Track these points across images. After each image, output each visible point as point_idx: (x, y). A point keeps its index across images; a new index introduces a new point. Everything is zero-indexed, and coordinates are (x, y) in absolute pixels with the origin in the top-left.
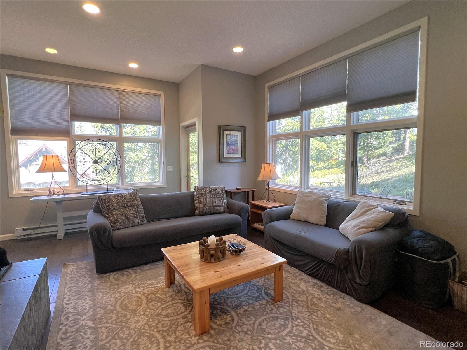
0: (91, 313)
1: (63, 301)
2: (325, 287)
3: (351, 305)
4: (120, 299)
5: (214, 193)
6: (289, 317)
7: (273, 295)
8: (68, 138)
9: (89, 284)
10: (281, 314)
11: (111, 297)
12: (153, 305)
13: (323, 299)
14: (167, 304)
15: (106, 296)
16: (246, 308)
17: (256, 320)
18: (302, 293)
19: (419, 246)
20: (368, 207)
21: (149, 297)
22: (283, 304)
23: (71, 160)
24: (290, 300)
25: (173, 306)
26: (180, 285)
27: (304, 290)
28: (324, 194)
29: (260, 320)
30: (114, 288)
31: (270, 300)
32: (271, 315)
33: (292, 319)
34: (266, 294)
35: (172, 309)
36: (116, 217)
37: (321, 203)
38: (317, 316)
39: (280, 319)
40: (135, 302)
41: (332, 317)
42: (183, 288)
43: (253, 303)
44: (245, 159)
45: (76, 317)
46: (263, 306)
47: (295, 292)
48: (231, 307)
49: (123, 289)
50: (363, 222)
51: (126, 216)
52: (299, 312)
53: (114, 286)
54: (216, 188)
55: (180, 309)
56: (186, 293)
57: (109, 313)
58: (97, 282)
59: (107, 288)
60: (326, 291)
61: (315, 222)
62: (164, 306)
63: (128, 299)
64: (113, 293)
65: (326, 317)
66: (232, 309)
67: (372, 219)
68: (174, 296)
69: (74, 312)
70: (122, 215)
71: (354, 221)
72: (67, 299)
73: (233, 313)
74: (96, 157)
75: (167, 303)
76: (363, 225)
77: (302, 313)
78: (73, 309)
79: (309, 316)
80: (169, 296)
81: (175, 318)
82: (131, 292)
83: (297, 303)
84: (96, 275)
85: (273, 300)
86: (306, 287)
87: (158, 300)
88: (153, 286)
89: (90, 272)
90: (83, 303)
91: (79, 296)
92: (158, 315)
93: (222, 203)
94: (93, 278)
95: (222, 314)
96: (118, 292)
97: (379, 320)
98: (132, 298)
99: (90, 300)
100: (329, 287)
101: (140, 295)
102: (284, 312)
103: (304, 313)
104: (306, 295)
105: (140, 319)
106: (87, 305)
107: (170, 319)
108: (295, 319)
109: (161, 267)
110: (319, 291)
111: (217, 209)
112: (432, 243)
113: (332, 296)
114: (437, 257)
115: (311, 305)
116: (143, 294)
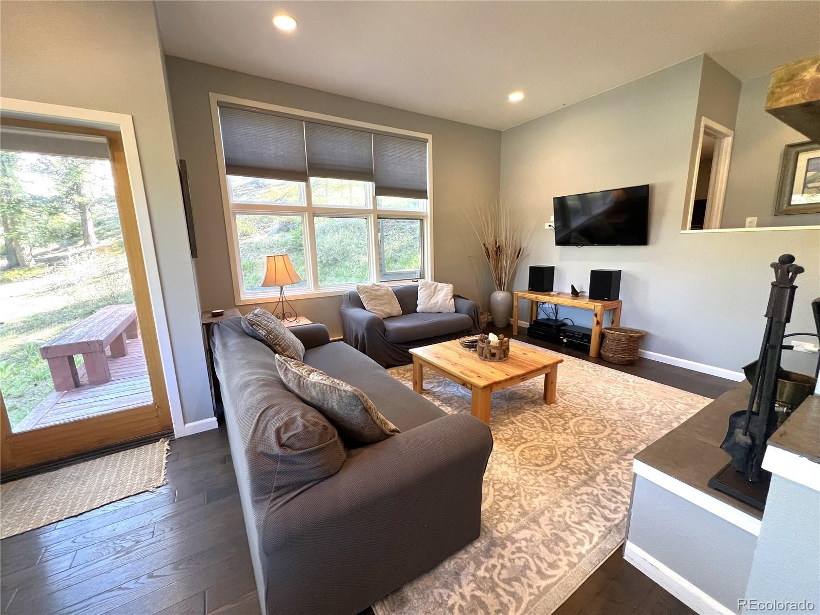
0: (585, 488)
4: (536, 470)
9: (514, 541)
11: (537, 482)
40: (533, 453)
45: (604, 502)
57: (571, 468)
58: (503, 528)
63: (530, 462)
69: (597, 512)
72: (579, 549)
78: (594, 517)
90: (572, 513)
91: (560, 533)
98: (527, 459)
99: (560, 507)
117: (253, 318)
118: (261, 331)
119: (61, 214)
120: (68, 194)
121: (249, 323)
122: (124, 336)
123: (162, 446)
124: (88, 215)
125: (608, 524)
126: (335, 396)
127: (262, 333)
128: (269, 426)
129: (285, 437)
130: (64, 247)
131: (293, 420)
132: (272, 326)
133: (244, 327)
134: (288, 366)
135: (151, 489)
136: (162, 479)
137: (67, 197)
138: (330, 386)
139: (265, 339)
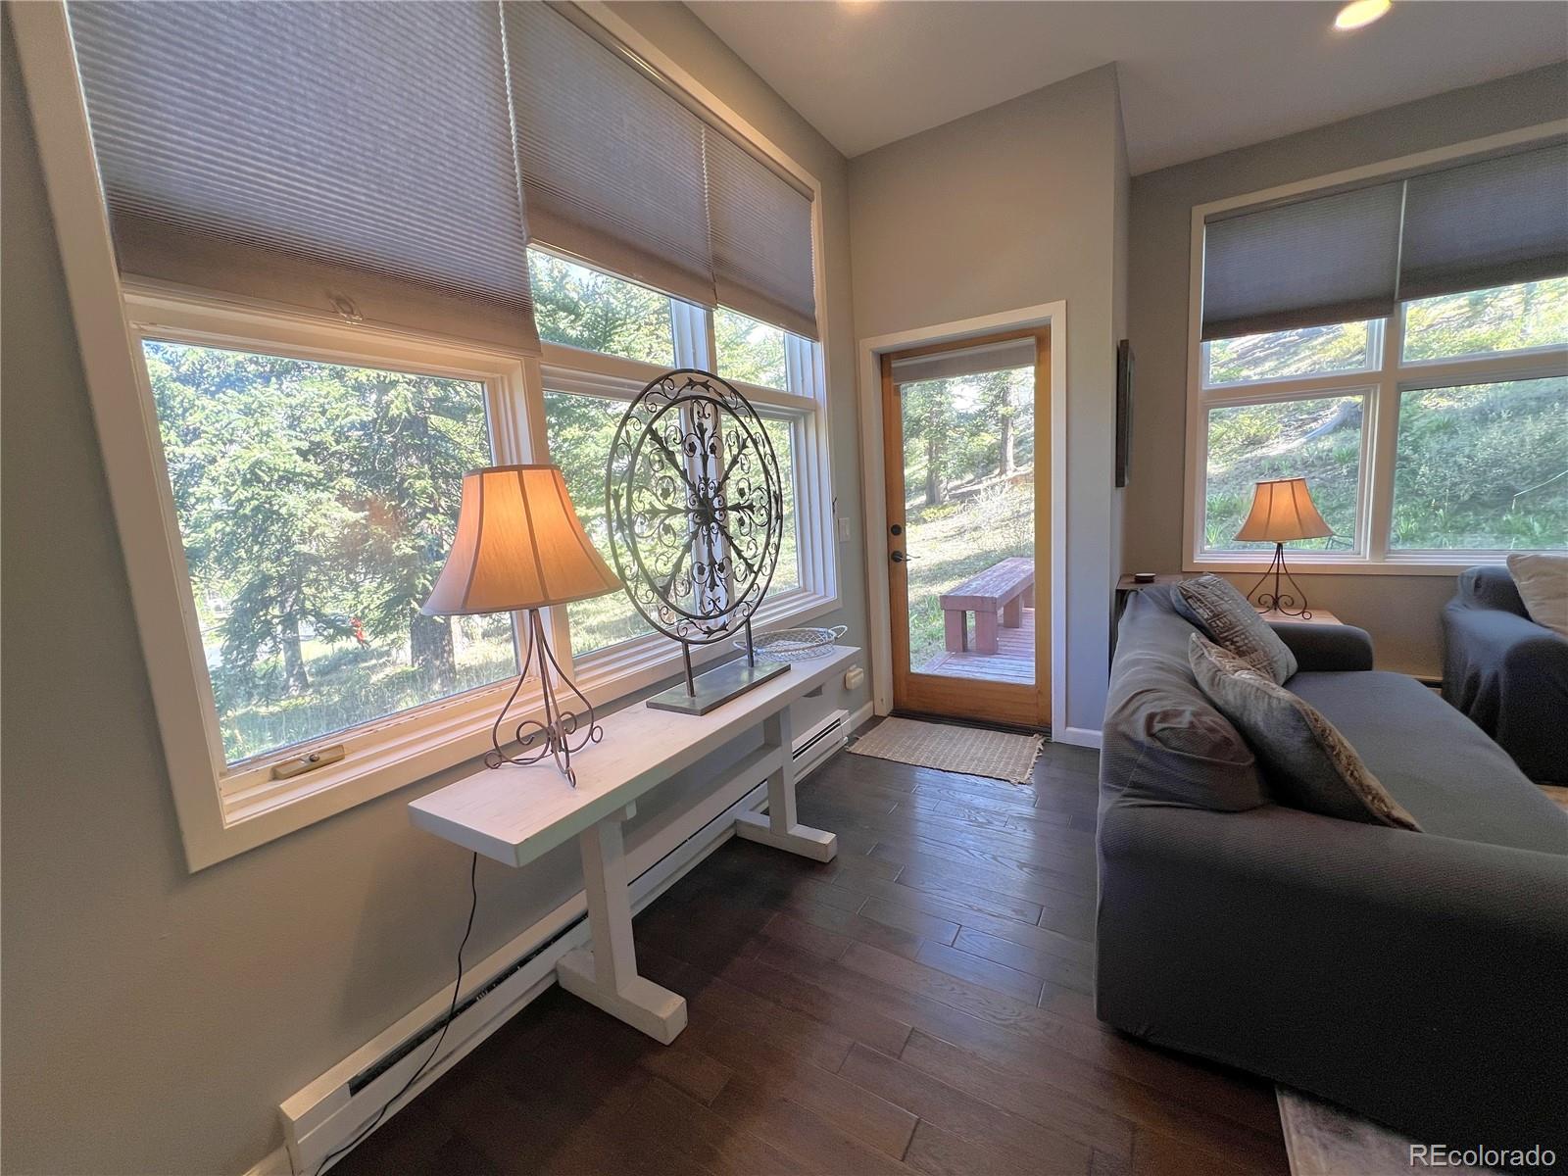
117: (1192, 587)
118: (1201, 611)
119: (982, 434)
120: (993, 404)
121: (1182, 593)
122: (1022, 602)
123: (1035, 743)
124: (1011, 431)
126: (1263, 706)
127: (1203, 614)
128: (1142, 708)
129: (1157, 727)
130: (978, 479)
131: (1178, 714)
132: (1226, 606)
133: (1173, 600)
134: (1206, 654)
135: (1013, 781)
136: (1026, 777)
137: (991, 410)
138: (1258, 689)
139: (1207, 626)
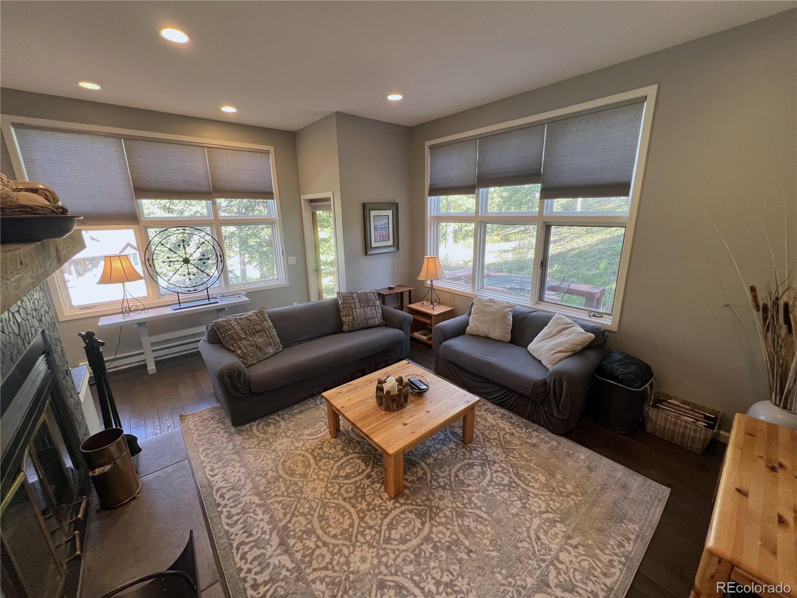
0: (251, 486)
1: (205, 472)
2: (515, 418)
3: (547, 439)
4: (279, 461)
5: (365, 300)
6: (486, 462)
7: (461, 435)
8: (136, 226)
9: (228, 442)
10: (475, 458)
11: (267, 459)
12: (325, 464)
13: (516, 434)
14: (342, 461)
15: (259, 458)
16: (435, 455)
17: (450, 470)
18: (491, 428)
19: (619, 373)
20: (563, 325)
21: (315, 453)
22: (475, 446)
23: (148, 260)
24: (482, 440)
25: (350, 463)
26: (348, 432)
27: (492, 424)
28: (508, 303)
29: (454, 470)
30: (265, 446)
31: (459, 442)
32: (466, 461)
33: (489, 464)
34: (453, 433)
35: (350, 467)
36: (244, 349)
37: (504, 316)
38: (514, 457)
39: (476, 465)
40: (300, 462)
41: (529, 456)
42: (352, 435)
43: (441, 448)
44: (398, 248)
45: (232, 493)
46: (454, 451)
47: (484, 429)
48: (418, 456)
49: (276, 445)
50: (559, 345)
51: (257, 346)
52: (494, 454)
53: (263, 442)
54: (366, 293)
55: (360, 466)
56: (359, 443)
57: (274, 483)
58: (238, 439)
59: (255, 446)
60: (517, 423)
61: (498, 338)
62: (339, 464)
63: (289, 459)
64: (267, 453)
65: (524, 457)
66: (420, 458)
67: (570, 342)
68: (346, 449)
69: (227, 485)
70: (252, 345)
71: (548, 342)
72: (208, 468)
73: (423, 464)
74: (186, 253)
75: (340, 459)
76: (560, 349)
77: (497, 455)
78: (224, 482)
79: (505, 458)
80: (340, 449)
81: (357, 478)
82: (289, 448)
83: (489, 442)
84: (233, 429)
85: (463, 441)
86: (495, 420)
87: (327, 456)
88: (315, 437)
89: (221, 424)
90: (233, 472)
91: (223, 462)
92: (336, 477)
93: (377, 313)
94: (230, 434)
95: (411, 467)
96: (274, 451)
97: (577, 454)
98: (293, 457)
99: (240, 466)
100: (519, 418)
101: (303, 453)
102: (479, 456)
103: (500, 455)
104: (496, 430)
105: (316, 485)
106: (240, 474)
107: (352, 480)
108: (492, 463)
109: (314, 408)
110: (509, 424)
111: (371, 322)
112: (633, 368)
113: (524, 429)
114: (637, 385)
115: (505, 444)
116: (307, 450)
125: (215, 488)
